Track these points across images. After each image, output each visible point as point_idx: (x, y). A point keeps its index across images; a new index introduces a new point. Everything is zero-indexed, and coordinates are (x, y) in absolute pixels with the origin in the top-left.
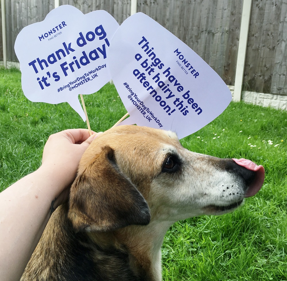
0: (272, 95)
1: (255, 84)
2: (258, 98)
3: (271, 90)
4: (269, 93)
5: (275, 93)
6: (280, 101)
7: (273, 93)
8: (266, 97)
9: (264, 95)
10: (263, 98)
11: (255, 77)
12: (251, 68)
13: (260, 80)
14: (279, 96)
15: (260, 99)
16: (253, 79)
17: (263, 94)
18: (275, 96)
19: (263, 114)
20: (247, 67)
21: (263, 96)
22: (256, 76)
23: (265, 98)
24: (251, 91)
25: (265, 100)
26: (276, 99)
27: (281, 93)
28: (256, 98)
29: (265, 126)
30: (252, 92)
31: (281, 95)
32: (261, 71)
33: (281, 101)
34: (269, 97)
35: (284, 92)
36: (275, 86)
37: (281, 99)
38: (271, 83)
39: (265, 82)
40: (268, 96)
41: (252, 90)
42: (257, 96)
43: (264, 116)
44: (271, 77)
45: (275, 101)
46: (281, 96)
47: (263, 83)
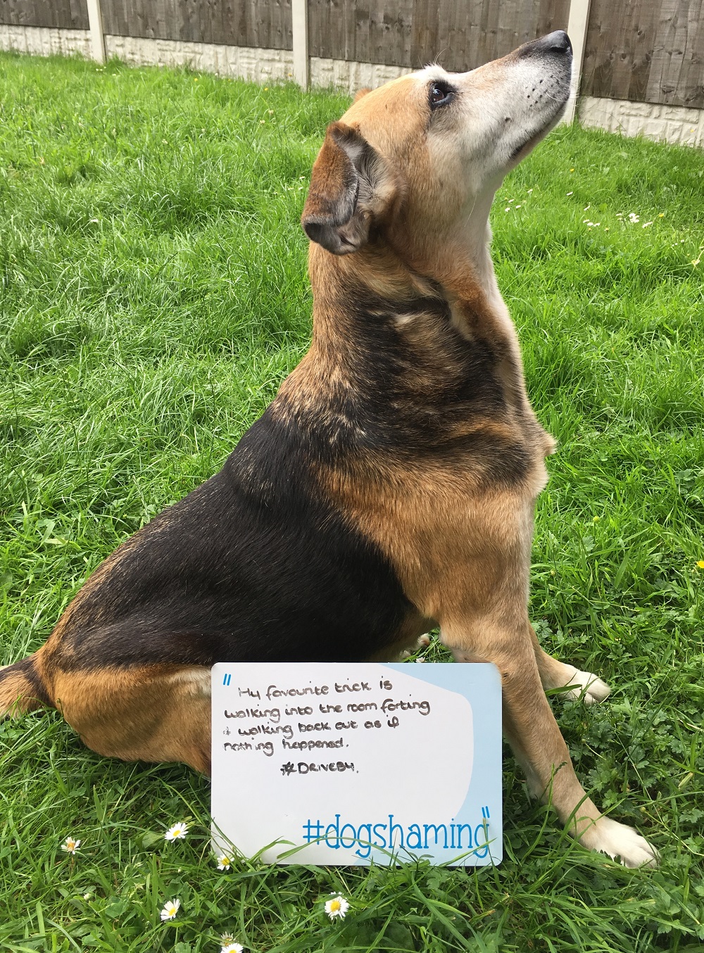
0: (649, 106)
1: (610, 79)
2: (615, 115)
3: (648, 92)
4: (643, 102)
5: (655, 100)
6: (665, 121)
7: (651, 101)
8: (633, 112)
9: (630, 108)
10: (629, 115)
11: (611, 58)
12: (604, 33)
13: (622, 68)
14: (665, 109)
15: (621, 118)
16: (607, 64)
17: (628, 104)
18: (656, 109)
19: (624, 155)
20: (593, 32)
21: (627, 108)
22: (613, 55)
23: (632, 115)
24: (601, 97)
25: (632, 119)
26: (658, 117)
27: (671, 101)
28: (612, 115)
29: (626, 182)
30: (603, 100)
31: (670, 106)
32: (627, 44)
33: (670, 122)
34: (642, 113)
35: (677, 99)
36: (657, 82)
37: (670, 117)
38: (648, 76)
39: (634, 73)
40: (638, 109)
41: (603, 94)
42: (614, 109)
43: (626, 160)
44: (648, 58)
45: (656, 121)
46: (670, 110)
47: (630, 75)
